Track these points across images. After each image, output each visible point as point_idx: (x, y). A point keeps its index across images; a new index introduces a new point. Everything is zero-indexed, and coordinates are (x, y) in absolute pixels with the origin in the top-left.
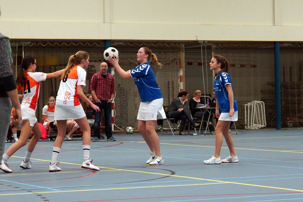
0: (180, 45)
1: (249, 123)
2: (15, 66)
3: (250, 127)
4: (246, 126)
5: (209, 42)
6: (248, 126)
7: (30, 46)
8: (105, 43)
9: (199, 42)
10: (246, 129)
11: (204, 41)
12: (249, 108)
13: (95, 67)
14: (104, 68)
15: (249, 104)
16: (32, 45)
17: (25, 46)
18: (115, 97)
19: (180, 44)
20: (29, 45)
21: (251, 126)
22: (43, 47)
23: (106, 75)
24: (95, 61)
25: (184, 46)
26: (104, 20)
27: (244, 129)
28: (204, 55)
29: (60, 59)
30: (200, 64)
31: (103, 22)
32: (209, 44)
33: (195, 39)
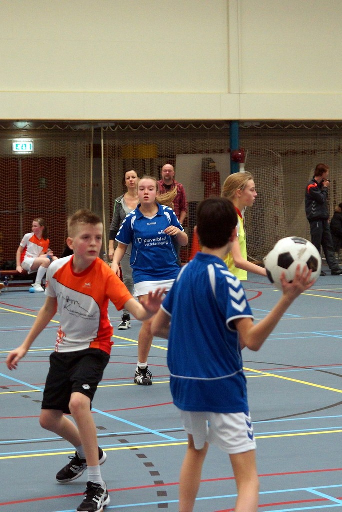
2: (90, 161)
7: (113, 131)
8: (231, 126)
13: (214, 162)
14: (168, 173)
16: (116, 129)
17: (105, 130)
20: (111, 128)
22: (133, 132)
23: (171, 185)
24: (215, 152)
26: (229, 89)
29: (159, 151)
31: (227, 92)
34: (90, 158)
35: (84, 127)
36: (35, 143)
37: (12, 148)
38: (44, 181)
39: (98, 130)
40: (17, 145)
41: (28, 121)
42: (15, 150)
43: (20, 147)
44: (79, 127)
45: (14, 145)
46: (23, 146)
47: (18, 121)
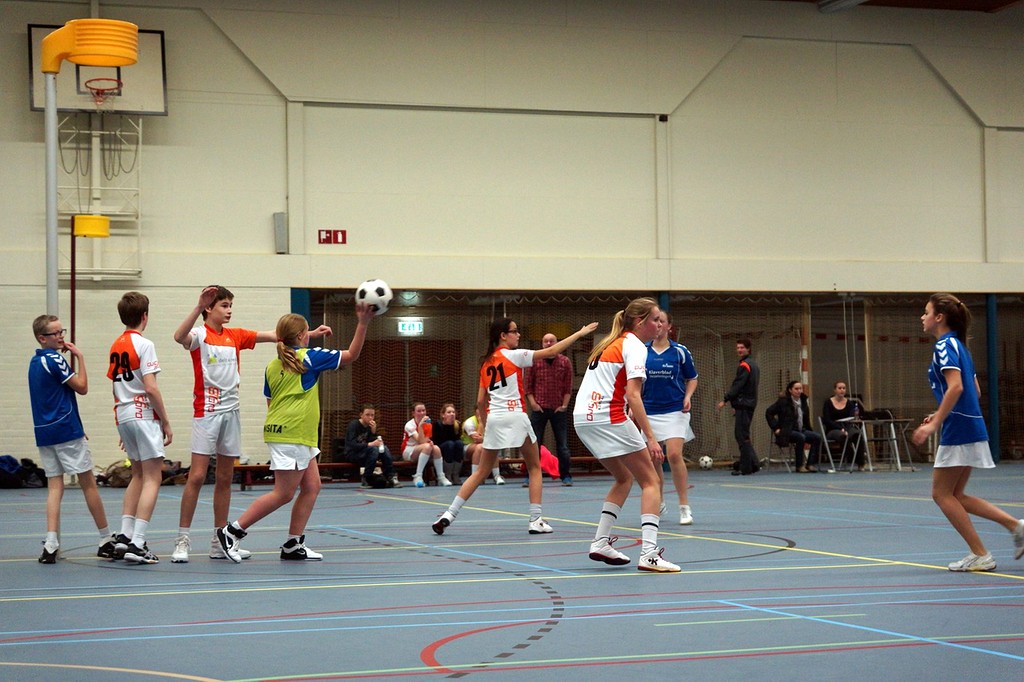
5: (859, 294)
7: (518, 303)
9: (839, 295)
11: (849, 293)
16: (522, 302)
17: (508, 303)
19: (803, 298)
20: (516, 301)
22: (542, 305)
25: (809, 302)
26: (657, 252)
28: (848, 320)
30: (841, 337)
31: (654, 256)
32: (858, 299)
33: (831, 289)
35: (485, 300)
36: (425, 322)
37: (397, 328)
38: (435, 368)
39: (499, 306)
40: (403, 325)
41: (418, 291)
42: (400, 330)
43: (406, 327)
44: (477, 301)
45: (400, 324)
46: (411, 326)
47: (405, 290)
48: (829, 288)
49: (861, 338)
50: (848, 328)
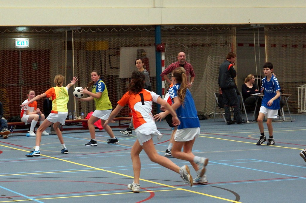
0: (232, 29)
1: (302, 105)
2: (65, 51)
3: (303, 110)
4: (299, 110)
5: (261, 24)
6: (302, 109)
8: (155, 28)
9: (251, 25)
10: (299, 113)
11: (256, 24)
12: (302, 90)
13: (145, 52)
15: (302, 87)
16: (81, 31)
17: (74, 32)
18: (166, 83)
19: (232, 27)
20: (78, 31)
21: (305, 109)
24: (145, 45)
25: (235, 29)
26: (154, 4)
27: (297, 113)
28: (256, 36)
29: (109, 45)
30: (252, 45)
31: (153, 6)
32: (261, 26)
33: (247, 22)
34: (65, 49)
35: (61, 30)
36: (30, 40)
37: (15, 44)
38: (35, 65)
39: (69, 32)
40: (18, 42)
41: (25, 27)
42: (17, 45)
43: (20, 43)
44: (58, 30)
45: (16, 42)
46: (22, 43)
47: (18, 27)
48: (246, 22)
49: (263, 45)
50: (256, 40)
